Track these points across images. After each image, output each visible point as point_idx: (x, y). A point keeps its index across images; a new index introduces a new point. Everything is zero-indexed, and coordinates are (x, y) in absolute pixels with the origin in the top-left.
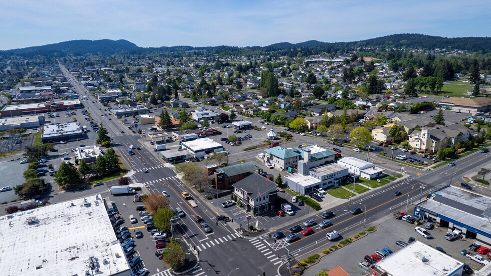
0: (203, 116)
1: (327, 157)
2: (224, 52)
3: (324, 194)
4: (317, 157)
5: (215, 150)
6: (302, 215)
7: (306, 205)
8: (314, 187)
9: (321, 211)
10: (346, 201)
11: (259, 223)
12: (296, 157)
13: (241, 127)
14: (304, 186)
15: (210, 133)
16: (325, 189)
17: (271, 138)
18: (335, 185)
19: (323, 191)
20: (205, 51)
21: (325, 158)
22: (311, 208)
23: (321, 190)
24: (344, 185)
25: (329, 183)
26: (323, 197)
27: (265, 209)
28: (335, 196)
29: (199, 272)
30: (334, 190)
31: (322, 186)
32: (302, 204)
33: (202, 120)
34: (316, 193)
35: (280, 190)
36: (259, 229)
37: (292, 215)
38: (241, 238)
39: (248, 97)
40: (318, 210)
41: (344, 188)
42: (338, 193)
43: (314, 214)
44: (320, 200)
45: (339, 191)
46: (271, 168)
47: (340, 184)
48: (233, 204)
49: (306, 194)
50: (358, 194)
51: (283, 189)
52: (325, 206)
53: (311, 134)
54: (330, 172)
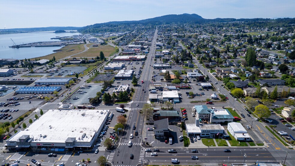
0: (192, 76)
1: (227, 119)
3: (199, 139)
4: (218, 118)
5: (174, 99)
6: (175, 146)
7: (183, 142)
8: (196, 134)
9: (186, 147)
10: (207, 147)
11: (154, 142)
13: (204, 87)
15: (184, 88)
16: (201, 137)
17: (213, 98)
18: (211, 137)
19: (199, 138)
21: (225, 119)
22: (184, 144)
24: (215, 138)
25: (206, 134)
26: (196, 141)
27: (162, 137)
28: (203, 142)
29: (113, 153)
30: (207, 139)
31: (201, 135)
32: (181, 141)
33: (190, 78)
34: (194, 138)
35: (180, 130)
36: (150, 145)
37: (171, 144)
38: (140, 146)
39: (234, 65)
40: (185, 146)
41: (214, 140)
42: (207, 142)
43: (181, 148)
44: (193, 142)
45: (209, 141)
46: (193, 116)
47: (213, 137)
48: (153, 130)
49: (189, 136)
50: (217, 146)
51: (182, 130)
52: (192, 146)
53: (242, 100)
54: (210, 129)
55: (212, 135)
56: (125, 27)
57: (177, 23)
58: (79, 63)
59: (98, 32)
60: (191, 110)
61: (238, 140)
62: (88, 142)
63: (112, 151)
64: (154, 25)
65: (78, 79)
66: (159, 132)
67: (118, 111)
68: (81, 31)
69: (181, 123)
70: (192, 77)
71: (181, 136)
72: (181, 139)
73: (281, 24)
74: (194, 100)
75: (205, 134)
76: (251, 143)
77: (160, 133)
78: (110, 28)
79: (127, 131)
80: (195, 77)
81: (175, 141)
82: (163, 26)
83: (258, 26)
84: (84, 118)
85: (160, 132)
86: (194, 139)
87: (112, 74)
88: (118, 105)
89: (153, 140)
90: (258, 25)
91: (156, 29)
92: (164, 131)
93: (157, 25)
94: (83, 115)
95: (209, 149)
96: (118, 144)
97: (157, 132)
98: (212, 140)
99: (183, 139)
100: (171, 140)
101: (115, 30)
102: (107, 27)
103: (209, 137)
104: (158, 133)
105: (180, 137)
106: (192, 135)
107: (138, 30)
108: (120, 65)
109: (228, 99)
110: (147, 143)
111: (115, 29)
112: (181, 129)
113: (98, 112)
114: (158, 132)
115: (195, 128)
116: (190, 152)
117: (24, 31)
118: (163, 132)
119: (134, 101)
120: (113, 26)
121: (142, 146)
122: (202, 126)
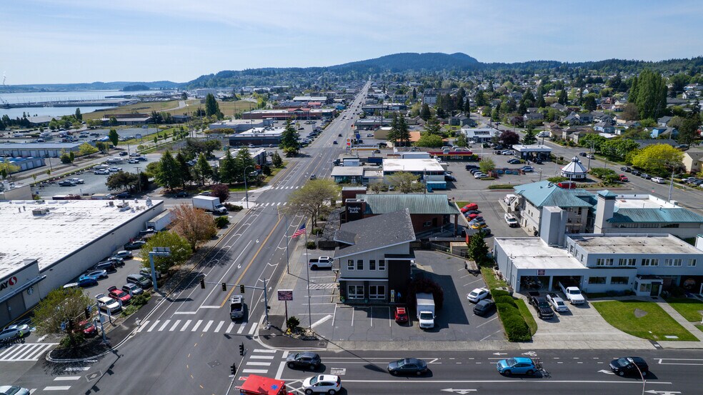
0: (477, 135)
1: (675, 225)
3: (578, 304)
4: (636, 219)
5: (426, 177)
6: (455, 338)
7: (496, 317)
8: (555, 278)
9: (523, 346)
10: (642, 344)
11: (331, 319)
12: (580, 208)
13: (525, 154)
14: (520, 267)
15: (457, 156)
16: (589, 296)
18: (639, 293)
19: (580, 297)
21: (665, 225)
22: (503, 330)
23: (573, 292)
24: (667, 299)
25: (615, 280)
26: (567, 313)
27: (377, 295)
28: (611, 319)
30: (622, 305)
31: (585, 283)
32: (485, 312)
33: (472, 142)
34: (553, 295)
35: (470, 268)
36: (309, 333)
37: (426, 329)
38: (249, 337)
39: (596, 120)
40: (516, 340)
41: (667, 307)
42: (632, 317)
43: (490, 347)
44: (549, 316)
45: (640, 310)
46: (512, 226)
47: (655, 296)
49: (520, 292)
51: (480, 268)
52: (548, 337)
53: (682, 183)
54: (632, 251)
55: (648, 282)
56: (291, 76)
57: (419, 71)
58: (142, 122)
59: (224, 86)
60: (496, 208)
64: (364, 73)
65: (118, 147)
66: (360, 267)
68: (186, 87)
69: (465, 244)
70: (479, 140)
71: (478, 291)
72: (483, 303)
74: (498, 182)
75: (609, 280)
77: (366, 272)
78: (256, 78)
79: (207, 273)
80: (487, 139)
81: (448, 312)
82: (386, 76)
85: (366, 265)
86: (555, 302)
89: (330, 310)
91: (367, 79)
92: (387, 256)
93: (370, 73)
94: (39, 213)
95: (661, 352)
97: (351, 262)
98: (649, 306)
99: (493, 300)
100: (426, 308)
101: (267, 82)
102: (248, 77)
103: (631, 293)
104: (355, 272)
105: (472, 291)
106: (536, 284)
107: (323, 82)
108: (259, 121)
110: (293, 323)
111: (269, 79)
112: (472, 265)
113: (112, 205)
114: (355, 266)
115: (544, 253)
118: (382, 263)
119: (275, 186)
120: (263, 73)
121: (258, 340)
122: (583, 243)
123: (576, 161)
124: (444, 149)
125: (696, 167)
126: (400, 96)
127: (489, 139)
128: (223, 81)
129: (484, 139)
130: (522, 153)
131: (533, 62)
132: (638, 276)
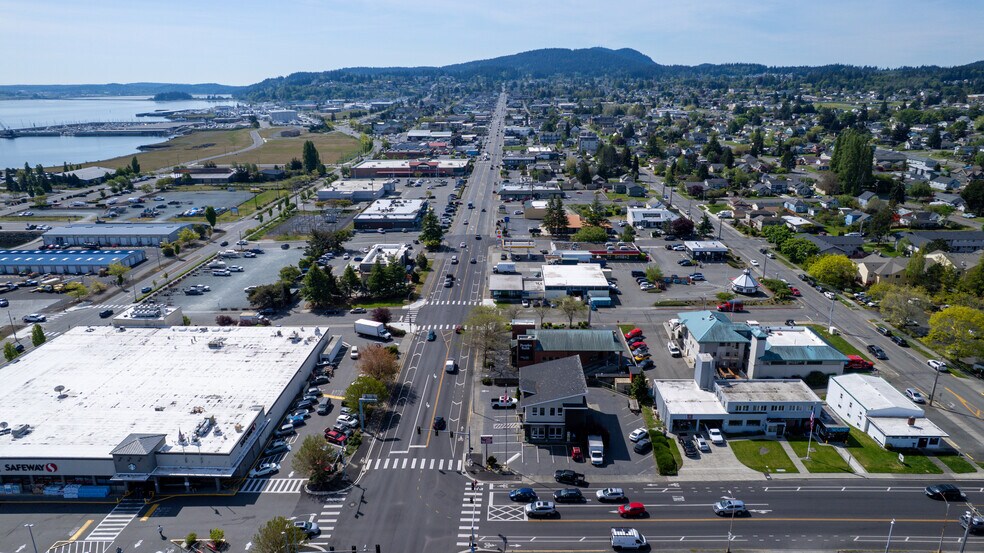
0: (646, 219)
1: (819, 363)
2: (827, 81)
3: (718, 444)
4: (785, 357)
5: (589, 293)
6: (619, 473)
7: (651, 455)
8: (701, 421)
9: (670, 479)
10: (759, 476)
11: (520, 457)
12: (737, 344)
13: (698, 254)
14: (673, 413)
15: (623, 256)
16: (727, 435)
17: (739, 291)
18: (768, 433)
19: (719, 438)
20: (790, 76)
21: (811, 363)
22: (656, 465)
23: (714, 434)
24: (789, 439)
25: (750, 422)
26: (708, 451)
27: (555, 435)
28: (741, 456)
29: (337, 503)
30: (753, 444)
31: (726, 425)
32: (643, 451)
33: (640, 227)
34: (699, 436)
35: (632, 407)
36: (505, 469)
37: (596, 465)
38: (459, 473)
39: (791, 189)
40: (666, 474)
41: (786, 445)
42: (757, 454)
43: (646, 480)
44: (693, 454)
45: (764, 449)
46: (674, 356)
47: (781, 434)
48: (513, 406)
49: (673, 432)
50: (804, 473)
51: (640, 407)
52: (691, 471)
53: (853, 299)
54: (765, 398)
55: (775, 424)
56: (394, 83)
57: (572, 76)
58: (224, 180)
59: (301, 99)
60: (660, 333)
61: (890, 448)
62: (221, 451)
63: (332, 496)
64: (496, 79)
65: (217, 227)
66: (543, 413)
67: (363, 335)
68: (244, 96)
69: (628, 381)
70: (648, 225)
71: (637, 431)
72: (641, 443)
73: (917, 82)
74: (665, 297)
75: (745, 423)
76: (949, 459)
77: (548, 417)
78: (346, 86)
79: (402, 411)
80: (658, 225)
81: (614, 451)
82: (525, 84)
83: (842, 86)
84: (220, 356)
85: (547, 412)
86: (698, 442)
87: (345, 215)
88: (365, 312)
89: (518, 448)
90: (843, 81)
91: (500, 91)
92: (564, 405)
93: (503, 79)
94: (215, 346)
95: (770, 483)
96: (361, 465)
98: (773, 444)
99: (649, 440)
100: (597, 448)
101: (360, 92)
102: (333, 84)
103: (762, 433)
104: (539, 417)
105: (634, 433)
106: (687, 426)
107: (439, 94)
108: (378, 185)
109: (800, 296)
110: (492, 461)
111: (362, 88)
112: (634, 404)
113: (279, 334)
114: (538, 412)
115: (695, 397)
116: (688, 499)
117: (46, 94)
118: (560, 410)
119: (429, 300)
120: (355, 79)
121: (467, 475)
122: (728, 389)
123: (747, 274)
124: (608, 247)
125: (871, 279)
126: (550, 134)
127: (660, 223)
128: (299, 91)
129: (654, 223)
130: (694, 252)
131: (729, 66)
132: (768, 419)
